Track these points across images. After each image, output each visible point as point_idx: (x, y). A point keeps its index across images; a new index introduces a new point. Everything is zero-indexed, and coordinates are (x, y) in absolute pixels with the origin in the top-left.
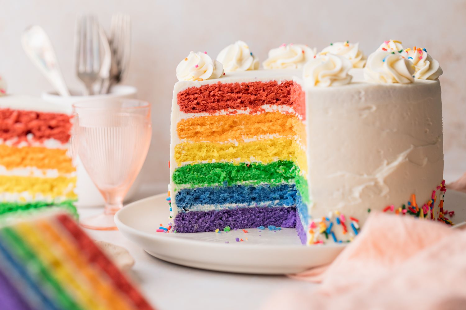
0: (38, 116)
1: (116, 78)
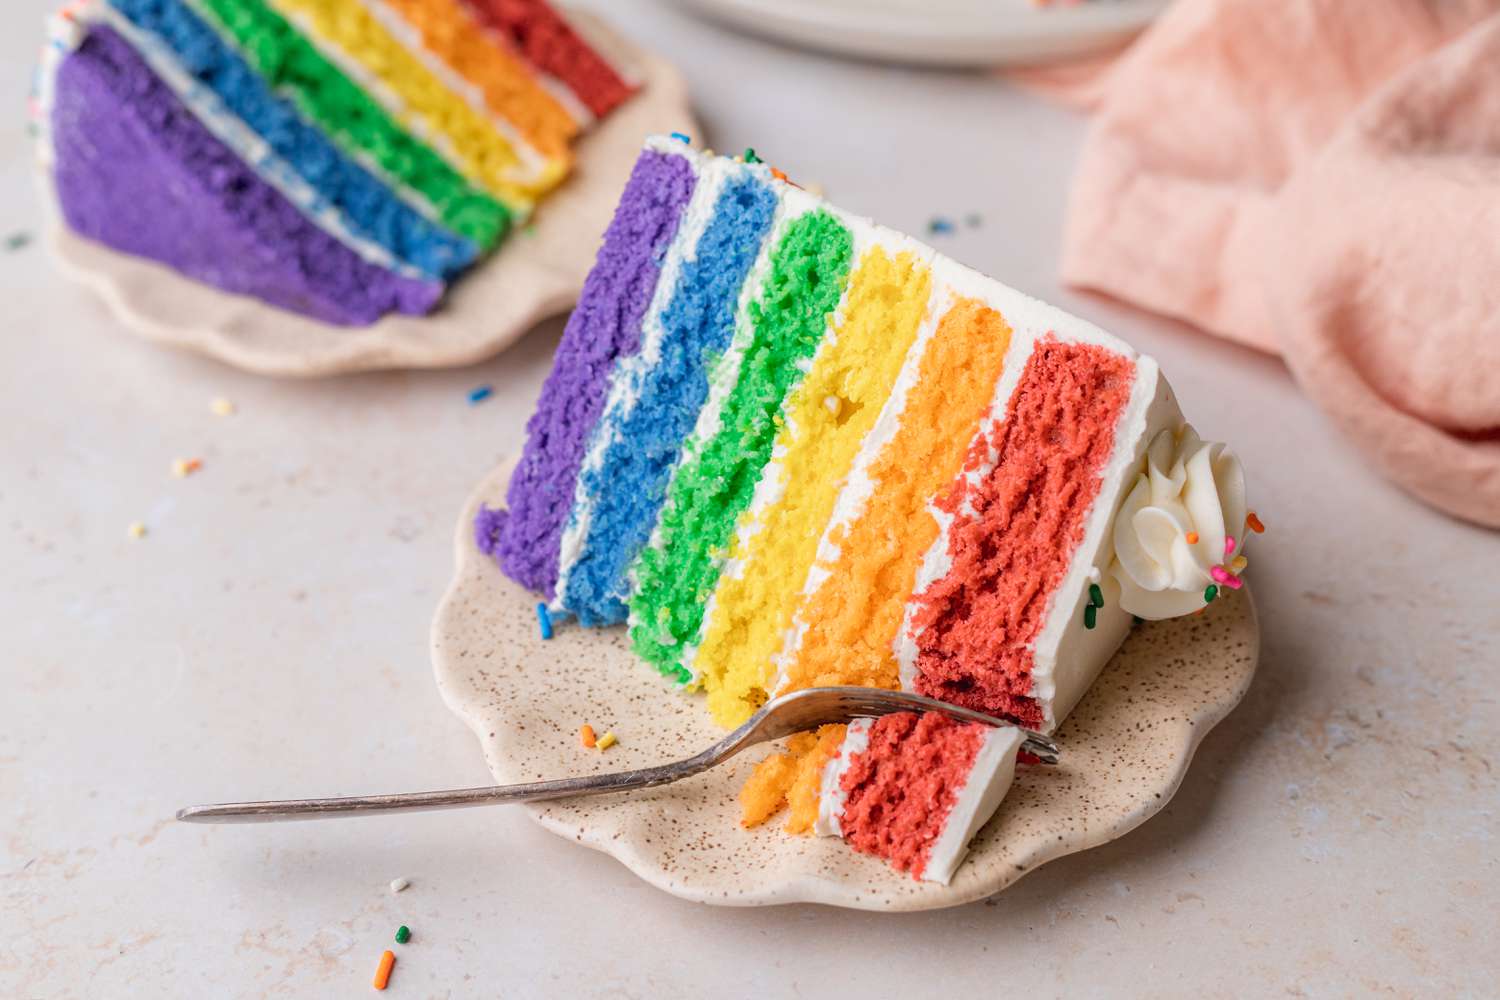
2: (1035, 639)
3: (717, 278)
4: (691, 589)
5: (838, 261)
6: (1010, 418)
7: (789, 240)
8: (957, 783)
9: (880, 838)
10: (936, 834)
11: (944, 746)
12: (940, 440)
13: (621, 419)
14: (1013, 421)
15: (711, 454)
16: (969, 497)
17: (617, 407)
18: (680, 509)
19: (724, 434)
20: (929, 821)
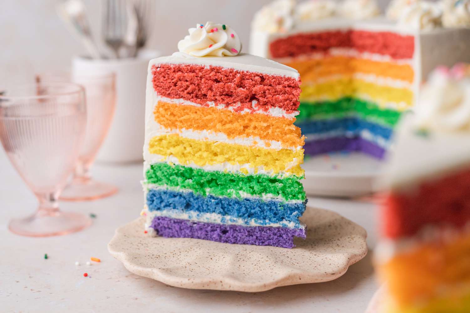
0: (263, 78)
1: (141, 44)
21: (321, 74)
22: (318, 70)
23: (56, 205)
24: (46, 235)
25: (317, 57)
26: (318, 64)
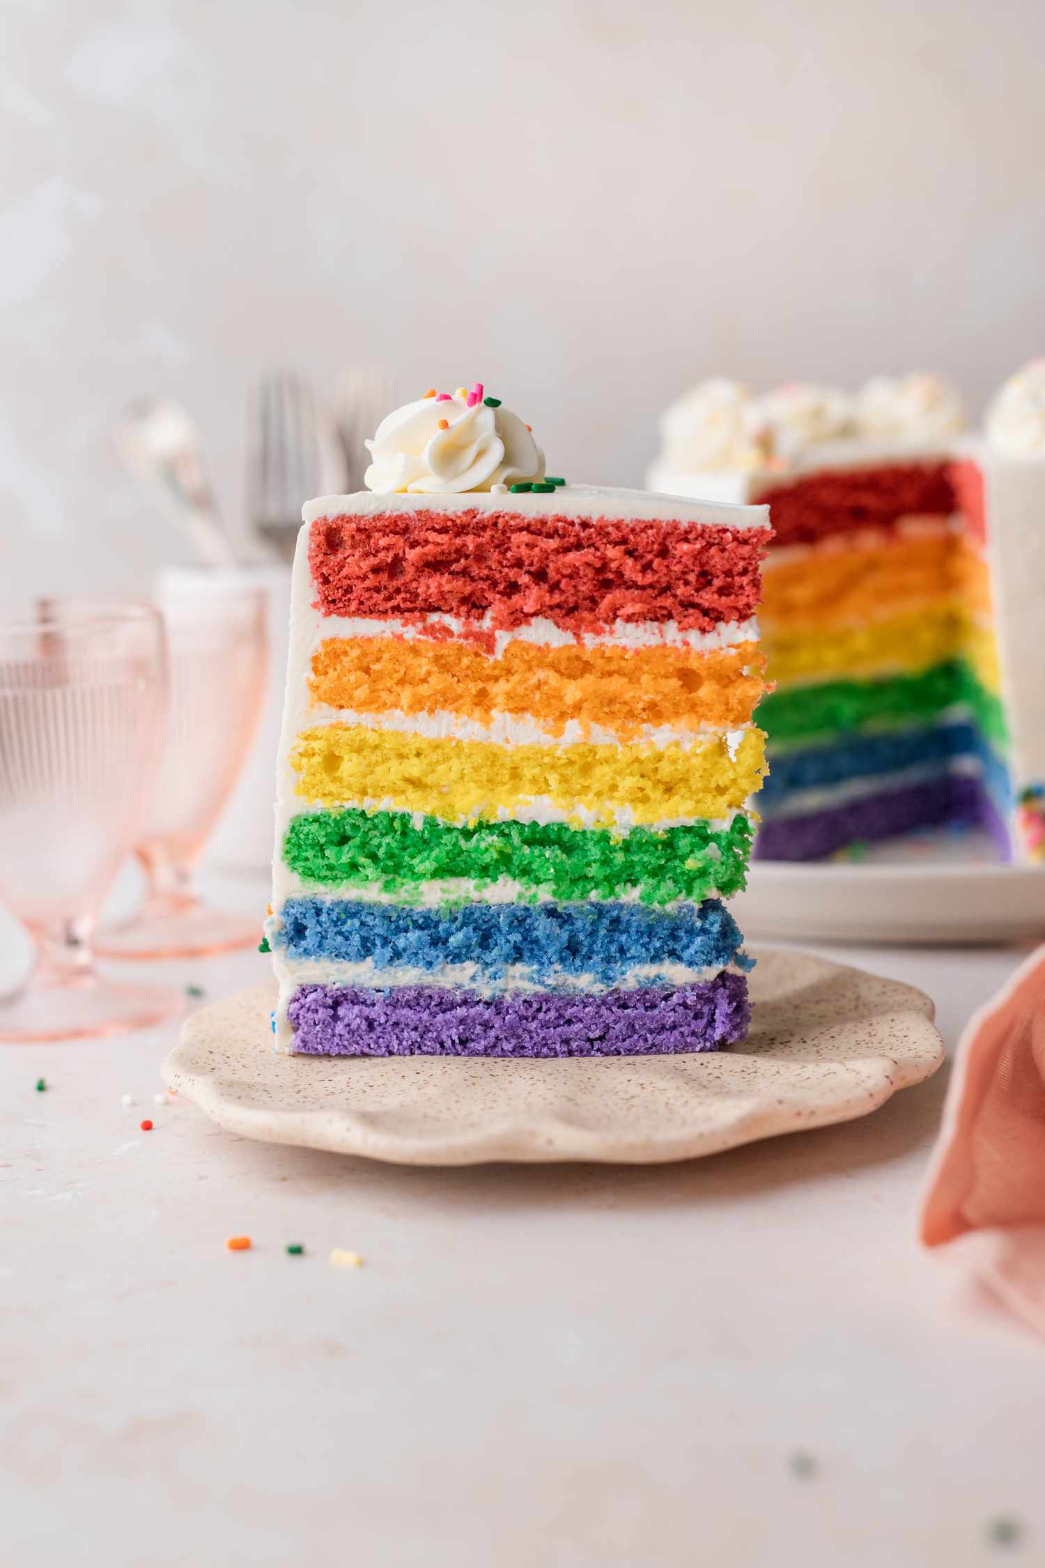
2: (569, 519)
3: (376, 931)
4: (660, 847)
5: (320, 823)
6: (396, 613)
7: (319, 877)
8: (676, 528)
9: (745, 580)
10: (725, 531)
11: (650, 552)
12: (435, 669)
13: (539, 971)
14: (396, 609)
15: (532, 876)
16: (476, 625)
17: (531, 979)
18: (593, 885)
19: (508, 870)
20: (716, 541)
21: (882, 596)
22: (875, 581)
23: (83, 957)
24: (55, 1037)
25: (870, 541)
26: (871, 566)
